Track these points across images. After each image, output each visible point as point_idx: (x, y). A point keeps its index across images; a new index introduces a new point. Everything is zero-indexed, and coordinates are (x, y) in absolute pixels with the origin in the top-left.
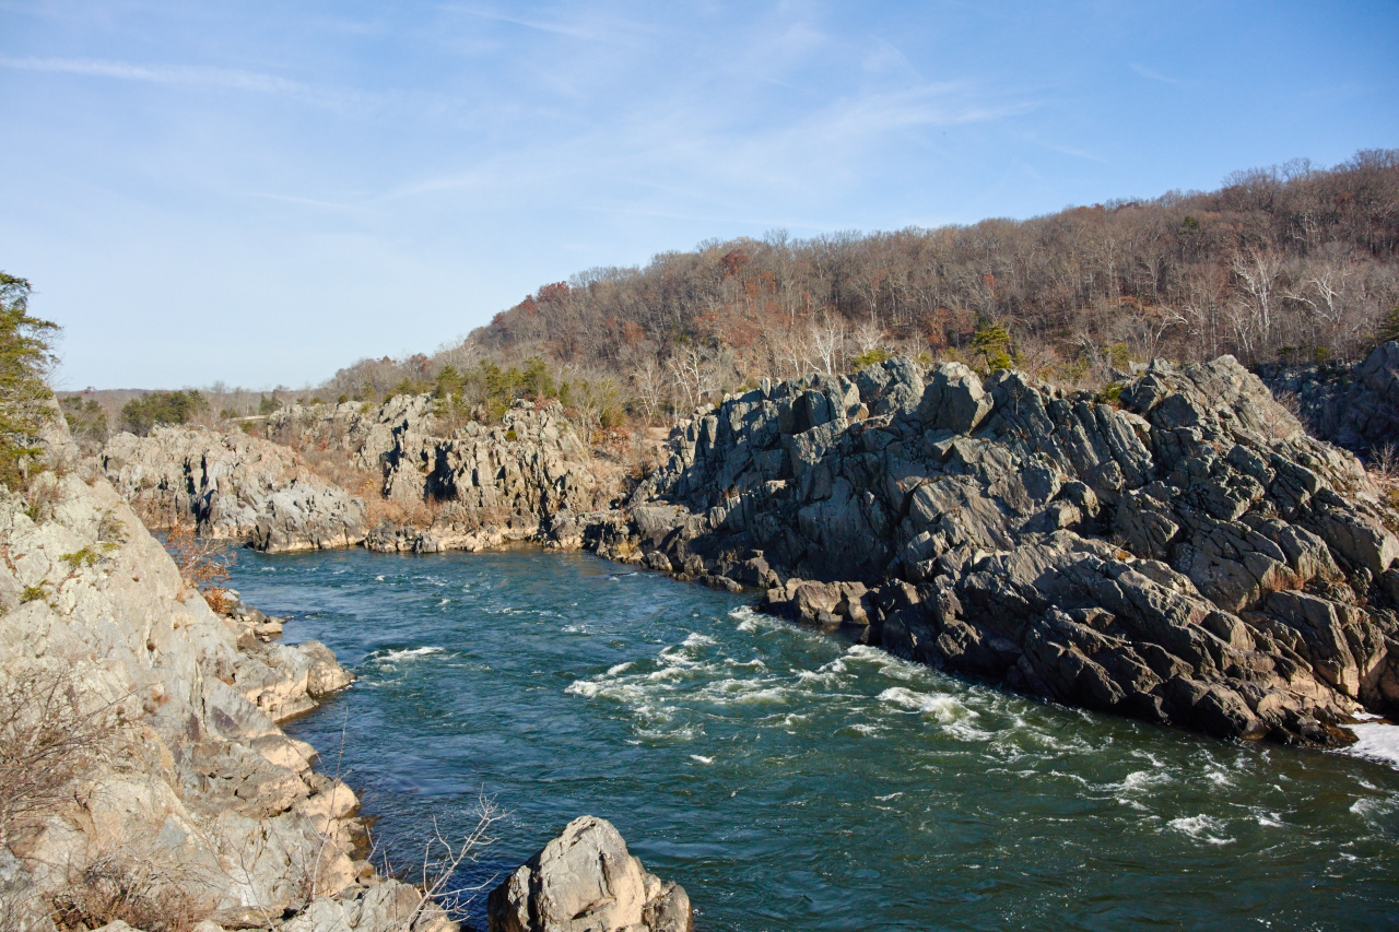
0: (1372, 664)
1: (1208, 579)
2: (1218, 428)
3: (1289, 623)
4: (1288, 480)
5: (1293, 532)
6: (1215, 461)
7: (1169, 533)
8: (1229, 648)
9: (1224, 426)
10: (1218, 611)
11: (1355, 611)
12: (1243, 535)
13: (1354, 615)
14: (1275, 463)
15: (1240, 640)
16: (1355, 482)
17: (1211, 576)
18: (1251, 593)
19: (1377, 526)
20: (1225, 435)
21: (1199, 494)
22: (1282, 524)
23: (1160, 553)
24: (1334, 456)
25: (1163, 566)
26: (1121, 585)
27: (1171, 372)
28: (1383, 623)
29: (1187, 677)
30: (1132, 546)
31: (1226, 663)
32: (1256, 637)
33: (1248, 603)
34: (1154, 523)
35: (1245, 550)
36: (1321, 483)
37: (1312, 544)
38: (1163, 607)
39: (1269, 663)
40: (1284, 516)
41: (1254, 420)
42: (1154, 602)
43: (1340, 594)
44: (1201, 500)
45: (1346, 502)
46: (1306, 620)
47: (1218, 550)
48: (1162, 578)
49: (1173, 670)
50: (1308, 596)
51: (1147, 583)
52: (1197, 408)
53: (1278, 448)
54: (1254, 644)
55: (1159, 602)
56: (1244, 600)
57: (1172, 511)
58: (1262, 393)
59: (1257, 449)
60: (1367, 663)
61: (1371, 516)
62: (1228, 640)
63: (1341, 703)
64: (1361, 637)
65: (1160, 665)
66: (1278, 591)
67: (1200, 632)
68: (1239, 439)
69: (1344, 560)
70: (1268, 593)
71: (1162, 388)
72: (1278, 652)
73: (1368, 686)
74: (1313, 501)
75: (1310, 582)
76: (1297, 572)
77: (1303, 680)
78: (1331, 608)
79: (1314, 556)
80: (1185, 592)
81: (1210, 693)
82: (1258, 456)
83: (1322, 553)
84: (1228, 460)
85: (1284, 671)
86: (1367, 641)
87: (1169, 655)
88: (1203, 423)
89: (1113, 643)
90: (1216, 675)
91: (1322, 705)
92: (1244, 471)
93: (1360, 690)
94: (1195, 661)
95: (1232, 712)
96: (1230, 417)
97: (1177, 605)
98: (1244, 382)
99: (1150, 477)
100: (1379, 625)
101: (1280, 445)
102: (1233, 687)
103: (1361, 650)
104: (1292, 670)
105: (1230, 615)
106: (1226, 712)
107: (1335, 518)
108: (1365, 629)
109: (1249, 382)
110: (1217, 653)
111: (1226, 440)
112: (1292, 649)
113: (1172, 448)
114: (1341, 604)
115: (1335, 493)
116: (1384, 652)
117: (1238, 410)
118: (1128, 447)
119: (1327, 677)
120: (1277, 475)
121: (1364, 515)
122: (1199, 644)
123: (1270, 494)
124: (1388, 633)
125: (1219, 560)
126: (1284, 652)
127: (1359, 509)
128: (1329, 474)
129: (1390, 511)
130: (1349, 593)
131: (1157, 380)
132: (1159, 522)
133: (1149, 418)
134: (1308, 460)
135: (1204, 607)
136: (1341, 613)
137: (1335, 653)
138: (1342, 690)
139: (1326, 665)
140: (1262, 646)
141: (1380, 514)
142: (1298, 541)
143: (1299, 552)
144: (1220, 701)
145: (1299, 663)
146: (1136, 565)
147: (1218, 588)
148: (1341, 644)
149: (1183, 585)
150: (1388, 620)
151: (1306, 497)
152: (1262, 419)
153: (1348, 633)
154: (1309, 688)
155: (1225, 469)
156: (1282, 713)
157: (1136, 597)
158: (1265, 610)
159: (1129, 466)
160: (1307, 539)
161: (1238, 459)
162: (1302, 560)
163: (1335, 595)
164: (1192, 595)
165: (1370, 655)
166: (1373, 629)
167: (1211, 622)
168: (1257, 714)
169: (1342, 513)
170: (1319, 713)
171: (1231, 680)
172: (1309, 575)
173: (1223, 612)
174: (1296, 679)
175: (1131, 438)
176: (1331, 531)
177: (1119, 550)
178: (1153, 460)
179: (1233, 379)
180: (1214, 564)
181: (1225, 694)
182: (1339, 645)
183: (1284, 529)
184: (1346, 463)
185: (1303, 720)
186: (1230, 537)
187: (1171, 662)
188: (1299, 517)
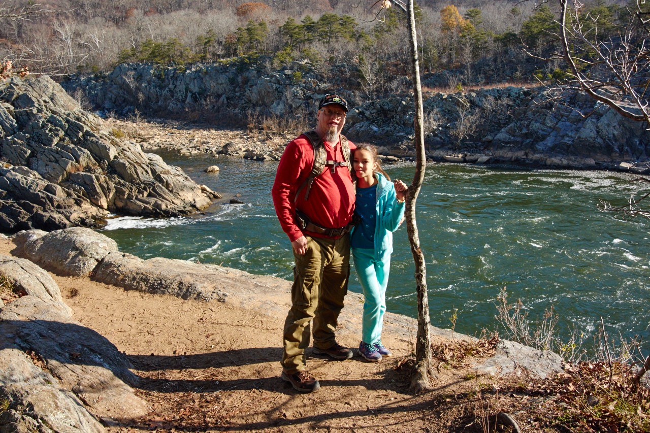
0: (111, 196)
1: (45, 171)
2: (44, 107)
3: (79, 185)
4: (73, 128)
5: (77, 149)
6: (43, 122)
7: (26, 154)
8: (56, 198)
9: (46, 106)
10: (50, 184)
11: (103, 177)
12: (57, 152)
13: (102, 178)
14: (68, 121)
15: (60, 194)
16: (99, 127)
17: (46, 170)
18: (63, 175)
19: (107, 143)
20: (47, 110)
21: (38, 136)
22: (72, 146)
23: (23, 163)
24: (91, 117)
25: (26, 168)
26: (7, 178)
27: (22, 83)
28: (113, 180)
29: (41, 212)
30: (11, 161)
31: (56, 204)
32: (67, 192)
33: (62, 179)
34: (20, 150)
35: (58, 158)
36: (86, 128)
37: (84, 153)
38: (27, 185)
39: (72, 201)
40: (73, 142)
41: (59, 103)
42: (23, 183)
43: (96, 171)
44: (39, 139)
45: (96, 135)
46: (85, 183)
47: (48, 159)
48: (26, 173)
49: (35, 210)
50: (85, 173)
51: (19, 176)
52: (34, 99)
53: (68, 115)
54: (66, 195)
55: (25, 183)
56: (60, 178)
57: (27, 144)
58: (62, 91)
59: (60, 116)
60: (109, 195)
61: (105, 140)
62: (55, 194)
63: (102, 212)
64: (106, 186)
65: (29, 209)
66: (73, 173)
67: (43, 193)
68: (53, 112)
69: (97, 158)
70: (70, 174)
71: (18, 91)
72: (76, 196)
73: (111, 204)
74: (83, 136)
75: (85, 168)
76: (80, 164)
77: (86, 205)
78: (94, 177)
79: (85, 158)
80: (36, 178)
81: (51, 216)
82: (61, 119)
83: (88, 156)
84: (48, 121)
85: (78, 203)
86: (108, 188)
87: (32, 204)
88: (37, 105)
89: (7, 203)
90: (52, 209)
91: (94, 214)
92: (56, 125)
93: (108, 206)
94: (43, 205)
95: (60, 222)
96: (48, 102)
97: (32, 183)
98: (53, 87)
99: (16, 130)
100: (112, 181)
101: (69, 114)
102: (59, 213)
103: (106, 191)
104: (81, 202)
105: (55, 185)
106: (57, 223)
107: (92, 142)
108: (107, 183)
109: (56, 87)
110: (51, 200)
111: (47, 113)
112: (81, 195)
113: (24, 117)
114: (97, 175)
115: (92, 132)
116: (114, 190)
117: (52, 99)
118: (4, 118)
119: (95, 203)
120: (69, 126)
121: (102, 140)
122: (44, 198)
123: (67, 134)
124: (115, 183)
125: (49, 163)
126: (78, 196)
127: (101, 137)
128: (89, 125)
129: (113, 137)
130: (100, 170)
131: (15, 87)
132: (22, 150)
133: (13, 104)
134: (81, 120)
135: (45, 183)
136: (97, 178)
137: (97, 193)
138: (101, 207)
139: (94, 199)
140: (69, 195)
141: (109, 139)
142: (79, 152)
143: (80, 156)
144: (55, 219)
145: (84, 199)
146: (14, 169)
147: (50, 174)
148: (99, 190)
149: (35, 175)
150: (114, 179)
151: (81, 134)
152: (62, 103)
153: (101, 185)
154: (89, 208)
155: (47, 125)
156: (79, 219)
157: (15, 183)
158: (69, 181)
159: (6, 126)
160: (82, 151)
161: (52, 120)
162: (81, 159)
163: (95, 172)
164: (39, 179)
165: (109, 192)
166: (110, 183)
167: (48, 189)
168: (70, 221)
169: (95, 139)
170: (93, 217)
171: (58, 210)
172: (85, 165)
173: (52, 184)
174: (83, 205)
175: (5, 114)
176: (91, 147)
177: (5, 164)
178: (17, 123)
179: (49, 86)
180: (47, 165)
181: (56, 216)
182: (98, 190)
183: (73, 148)
184: (95, 119)
185: (87, 221)
186: (52, 153)
187: (33, 207)
188: (79, 143)
